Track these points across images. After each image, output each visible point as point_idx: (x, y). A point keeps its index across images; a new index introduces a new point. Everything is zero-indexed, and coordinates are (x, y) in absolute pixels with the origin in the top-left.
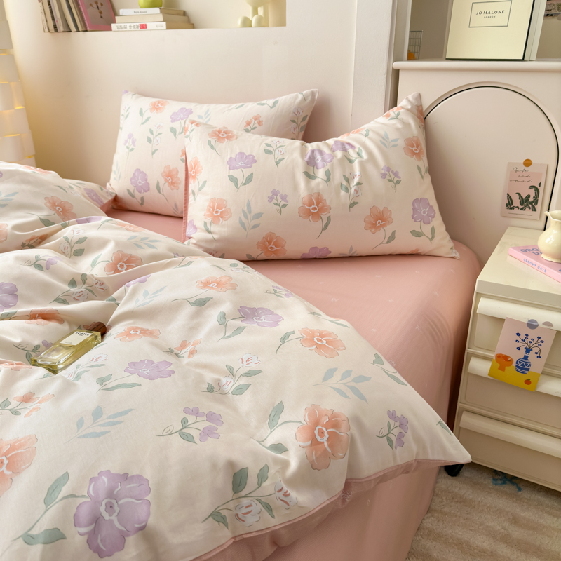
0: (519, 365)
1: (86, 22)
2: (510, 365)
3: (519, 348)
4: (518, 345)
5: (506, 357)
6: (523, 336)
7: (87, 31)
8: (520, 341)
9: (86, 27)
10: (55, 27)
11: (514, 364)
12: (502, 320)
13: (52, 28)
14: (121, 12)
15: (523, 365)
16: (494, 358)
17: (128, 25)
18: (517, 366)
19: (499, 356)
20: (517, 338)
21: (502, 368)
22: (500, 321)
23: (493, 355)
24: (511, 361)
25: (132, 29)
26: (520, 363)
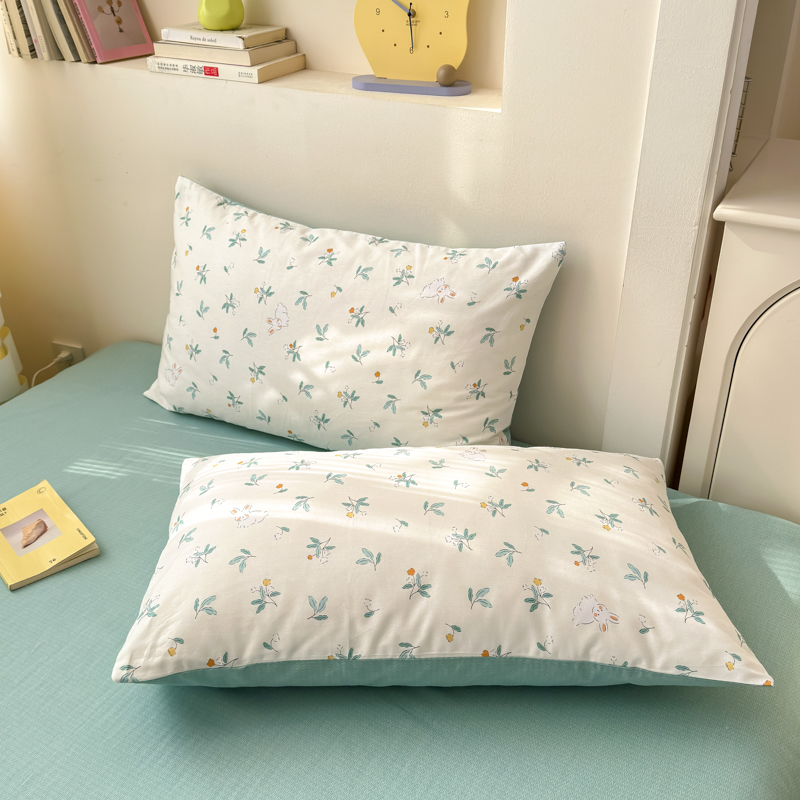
1: (93, 46)
7: (95, 62)
9: (93, 55)
10: (32, 49)
13: (26, 50)
14: (165, 33)
17: (181, 64)
25: (189, 73)
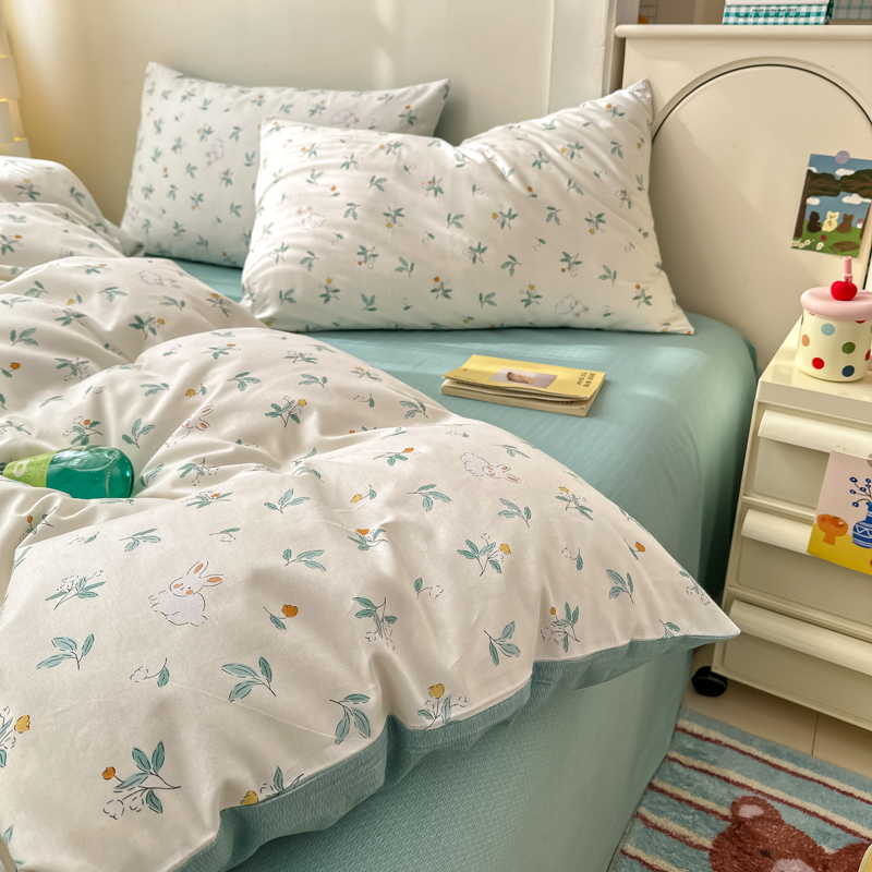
0: (859, 533)
2: (844, 533)
3: (856, 504)
4: (856, 498)
5: (835, 521)
6: (861, 483)
8: (858, 490)
11: (850, 532)
12: (826, 455)
15: (865, 533)
16: (816, 522)
18: (855, 536)
19: (823, 519)
20: (852, 486)
21: (830, 540)
22: (819, 457)
23: (813, 515)
24: (844, 527)
26: (860, 529)
